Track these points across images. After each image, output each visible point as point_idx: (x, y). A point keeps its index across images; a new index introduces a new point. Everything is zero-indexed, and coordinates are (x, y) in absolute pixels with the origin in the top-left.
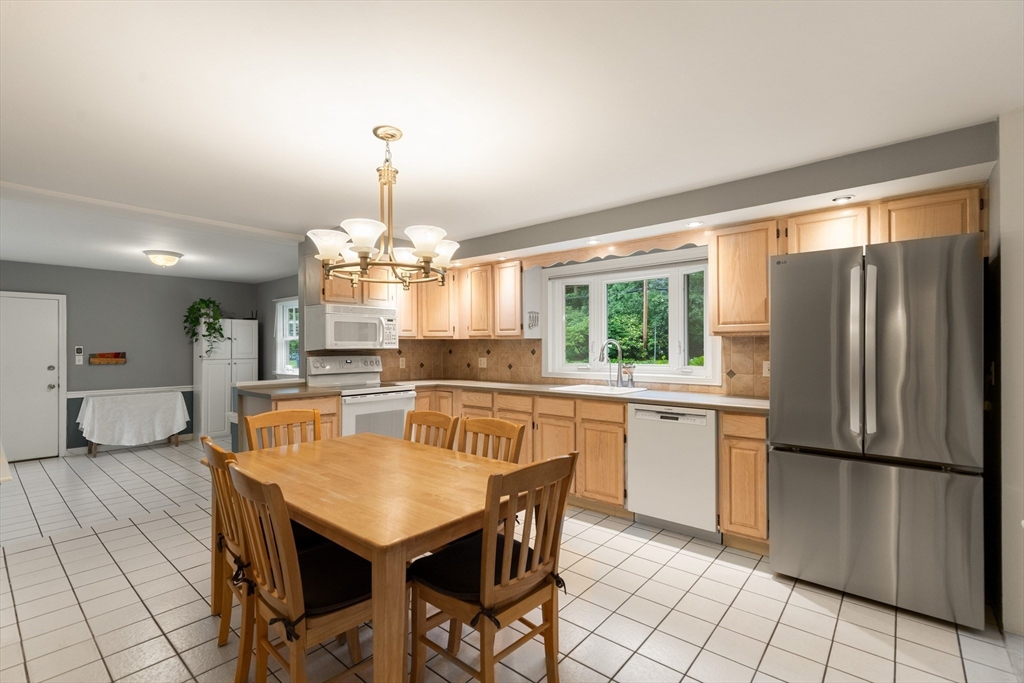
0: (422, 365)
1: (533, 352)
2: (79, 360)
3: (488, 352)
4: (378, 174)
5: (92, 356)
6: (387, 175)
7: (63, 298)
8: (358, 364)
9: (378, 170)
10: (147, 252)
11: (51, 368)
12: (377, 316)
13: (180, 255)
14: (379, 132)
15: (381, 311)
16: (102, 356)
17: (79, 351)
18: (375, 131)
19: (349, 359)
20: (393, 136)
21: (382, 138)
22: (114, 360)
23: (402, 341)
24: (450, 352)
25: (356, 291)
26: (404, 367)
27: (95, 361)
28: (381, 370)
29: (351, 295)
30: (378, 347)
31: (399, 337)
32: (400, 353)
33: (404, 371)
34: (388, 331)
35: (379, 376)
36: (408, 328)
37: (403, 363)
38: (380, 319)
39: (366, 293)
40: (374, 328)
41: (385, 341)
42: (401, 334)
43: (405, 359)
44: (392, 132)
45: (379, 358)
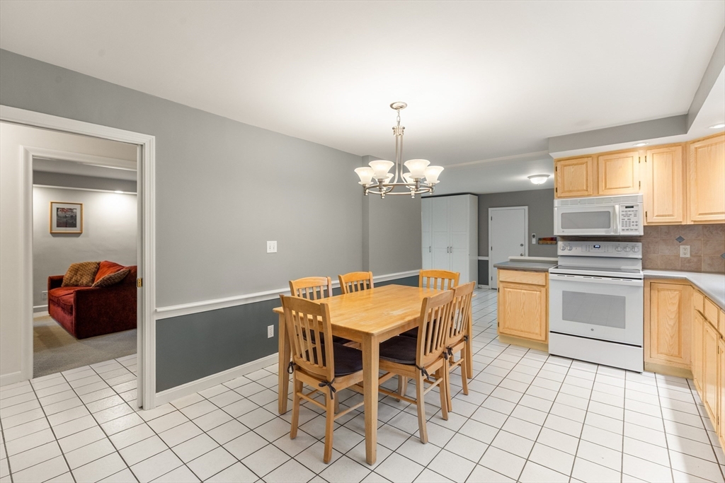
2: (534, 241)
4: (394, 131)
5: (540, 239)
6: (399, 131)
7: (526, 208)
8: (608, 249)
9: (393, 129)
10: (529, 177)
11: (522, 245)
12: (612, 204)
13: (548, 176)
14: (394, 106)
15: (617, 200)
16: (545, 239)
17: (534, 236)
18: (391, 106)
19: (597, 244)
20: (401, 107)
21: (396, 109)
22: (549, 242)
25: (590, 184)
26: (688, 256)
27: (541, 242)
28: (640, 257)
29: (585, 188)
30: (612, 234)
31: (642, 223)
32: (680, 240)
33: (689, 261)
34: (626, 218)
35: (640, 262)
36: (666, 211)
37: (685, 251)
38: (614, 207)
39: (602, 184)
40: (606, 217)
41: (620, 227)
42: (655, 219)
43: (688, 247)
44: (401, 105)
45: (640, 244)
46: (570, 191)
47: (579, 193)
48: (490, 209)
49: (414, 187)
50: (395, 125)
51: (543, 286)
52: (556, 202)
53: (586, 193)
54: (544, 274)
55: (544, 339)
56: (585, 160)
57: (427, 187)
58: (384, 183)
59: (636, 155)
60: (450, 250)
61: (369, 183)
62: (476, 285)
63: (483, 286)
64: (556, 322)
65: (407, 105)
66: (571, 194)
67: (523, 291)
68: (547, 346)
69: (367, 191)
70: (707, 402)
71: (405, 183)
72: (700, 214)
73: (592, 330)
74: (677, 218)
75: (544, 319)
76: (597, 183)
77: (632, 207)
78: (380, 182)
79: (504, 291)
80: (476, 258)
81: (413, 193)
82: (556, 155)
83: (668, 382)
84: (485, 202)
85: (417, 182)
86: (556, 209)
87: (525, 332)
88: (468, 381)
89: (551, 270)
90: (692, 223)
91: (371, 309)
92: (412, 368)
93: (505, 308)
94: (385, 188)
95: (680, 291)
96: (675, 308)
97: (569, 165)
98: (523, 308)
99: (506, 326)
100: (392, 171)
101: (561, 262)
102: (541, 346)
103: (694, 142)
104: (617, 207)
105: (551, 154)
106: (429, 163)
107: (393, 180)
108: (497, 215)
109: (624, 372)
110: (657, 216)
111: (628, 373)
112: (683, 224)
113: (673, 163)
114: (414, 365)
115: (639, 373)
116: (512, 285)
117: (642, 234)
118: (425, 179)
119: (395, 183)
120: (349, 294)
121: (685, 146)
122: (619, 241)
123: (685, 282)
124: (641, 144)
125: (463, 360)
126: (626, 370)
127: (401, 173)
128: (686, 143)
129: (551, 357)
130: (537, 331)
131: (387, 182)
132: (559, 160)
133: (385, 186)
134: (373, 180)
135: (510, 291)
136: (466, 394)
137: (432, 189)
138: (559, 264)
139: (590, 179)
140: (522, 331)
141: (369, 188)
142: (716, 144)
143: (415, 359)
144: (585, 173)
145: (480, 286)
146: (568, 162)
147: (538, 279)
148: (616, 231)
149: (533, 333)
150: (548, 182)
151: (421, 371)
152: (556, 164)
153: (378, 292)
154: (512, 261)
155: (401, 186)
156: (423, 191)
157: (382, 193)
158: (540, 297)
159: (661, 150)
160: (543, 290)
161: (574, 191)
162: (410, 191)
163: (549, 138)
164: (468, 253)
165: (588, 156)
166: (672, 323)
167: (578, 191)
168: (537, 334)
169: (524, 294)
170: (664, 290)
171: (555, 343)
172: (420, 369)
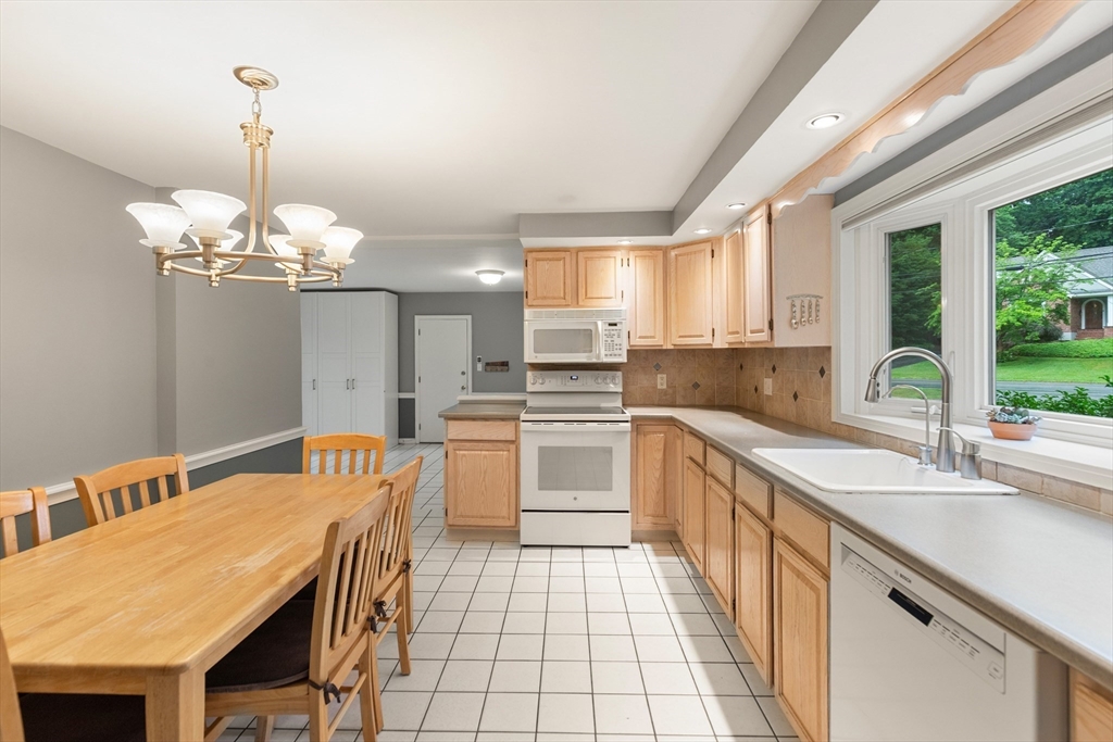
0: (696, 386)
1: (822, 372)
2: (480, 367)
3: (774, 369)
4: (242, 132)
5: (487, 364)
6: (257, 135)
7: (469, 318)
8: (587, 382)
9: (242, 127)
10: (478, 273)
11: (463, 373)
12: (593, 320)
13: (502, 273)
14: (243, 74)
15: (599, 314)
16: (493, 364)
17: (479, 360)
18: (237, 72)
19: (574, 374)
20: (264, 83)
21: (248, 83)
22: (502, 368)
23: (632, 353)
24: (741, 367)
25: (568, 290)
26: (665, 387)
27: (489, 368)
28: (621, 390)
29: (562, 295)
30: (594, 360)
31: (625, 347)
32: (658, 368)
33: (664, 392)
34: (609, 339)
35: (620, 397)
36: (648, 333)
37: (661, 381)
38: (596, 324)
39: (582, 291)
40: (588, 336)
41: (603, 352)
42: (637, 342)
43: (665, 376)
44: (264, 77)
45: (619, 374)
46: (545, 298)
47: (556, 302)
48: (416, 317)
49: (298, 267)
50: (249, 119)
51: (512, 442)
52: (528, 313)
53: (563, 302)
54: (513, 423)
55: (513, 524)
56: (562, 254)
57: (328, 269)
58: (216, 250)
59: (619, 255)
60: (351, 384)
61: (173, 245)
62: (396, 440)
63: (406, 440)
64: (531, 495)
65: (277, 83)
66: (545, 302)
67: (483, 452)
68: (518, 533)
69: (168, 264)
70: (710, 578)
71: (274, 255)
72: (680, 337)
73: (575, 499)
74: (658, 341)
75: (514, 491)
76: (576, 290)
77: (615, 325)
78: (208, 245)
79: (456, 455)
80: (397, 395)
81: (292, 280)
82: (528, 242)
83: (657, 553)
84: (409, 305)
85: (306, 255)
86: (526, 323)
87: (486, 517)
88: (408, 638)
89: (523, 416)
90: (672, 347)
91: (180, 563)
92: (300, 690)
93: (456, 482)
94: (220, 263)
95: (665, 433)
96: (659, 456)
97: (543, 260)
98: (484, 480)
99: (458, 513)
100: (241, 223)
101: (532, 402)
102: (509, 535)
103: (674, 248)
104: (600, 323)
105: (521, 239)
106: (334, 217)
107: (243, 245)
108: (427, 327)
109: (611, 550)
110: (640, 337)
111: (616, 551)
112: (664, 348)
113: (655, 271)
114: (306, 680)
115: (626, 547)
116: (468, 444)
117: (626, 361)
118: (322, 253)
119: (249, 251)
120: (114, 522)
121: (665, 250)
122: (597, 369)
123: (671, 421)
124: (626, 241)
125: (400, 609)
126: (612, 547)
127: (265, 234)
128: (667, 247)
129: (524, 551)
130: (505, 513)
131: (226, 246)
132: (531, 251)
133: (220, 256)
134: (185, 238)
135: (464, 455)
136: (405, 673)
137: (339, 274)
138: (528, 404)
139: (568, 281)
140: (482, 517)
141: (172, 258)
142: (695, 253)
143: (308, 667)
144: (562, 273)
145: (401, 440)
146: (541, 255)
147: (503, 431)
148: (598, 356)
149: (499, 517)
150: (503, 282)
151: (321, 692)
152: (526, 256)
153: (204, 502)
154: (463, 403)
155: (264, 262)
156: (316, 278)
157: (213, 272)
158: (508, 459)
159: (644, 253)
160: (513, 447)
161: (549, 298)
162: (286, 276)
163: (520, 215)
164: (383, 388)
165: (565, 250)
166: (657, 474)
167: (555, 298)
168: (503, 518)
169: (485, 456)
170: (649, 433)
171: (531, 527)
172: (317, 687)
